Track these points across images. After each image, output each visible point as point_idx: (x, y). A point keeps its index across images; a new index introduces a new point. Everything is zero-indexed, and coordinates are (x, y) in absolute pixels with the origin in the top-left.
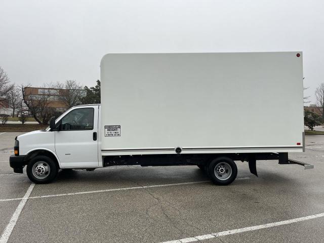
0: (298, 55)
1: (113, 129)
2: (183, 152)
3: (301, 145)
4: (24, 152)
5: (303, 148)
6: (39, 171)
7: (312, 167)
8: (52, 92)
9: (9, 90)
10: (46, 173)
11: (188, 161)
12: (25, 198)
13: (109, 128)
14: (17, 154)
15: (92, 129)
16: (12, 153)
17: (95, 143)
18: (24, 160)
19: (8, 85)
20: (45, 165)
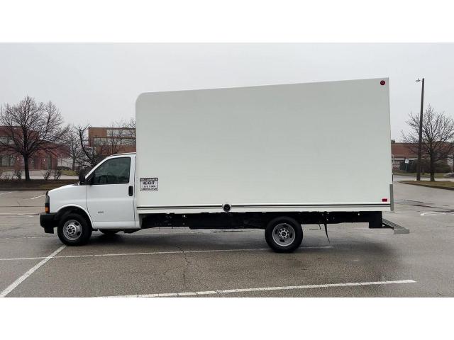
0: (383, 83)
1: (149, 182)
2: (232, 210)
3: (389, 202)
4: (55, 209)
5: (391, 205)
6: (70, 230)
7: (408, 232)
8: (124, 132)
9: (62, 134)
10: (78, 233)
11: (246, 223)
12: (49, 257)
13: (145, 180)
14: (48, 212)
15: (128, 182)
16: (43, 210)
17: (131, 198)
18: (55, 219)
19: (63, 127)
20: (76, 224)
